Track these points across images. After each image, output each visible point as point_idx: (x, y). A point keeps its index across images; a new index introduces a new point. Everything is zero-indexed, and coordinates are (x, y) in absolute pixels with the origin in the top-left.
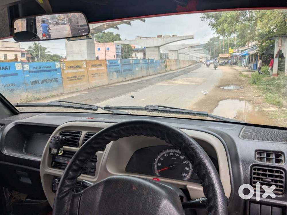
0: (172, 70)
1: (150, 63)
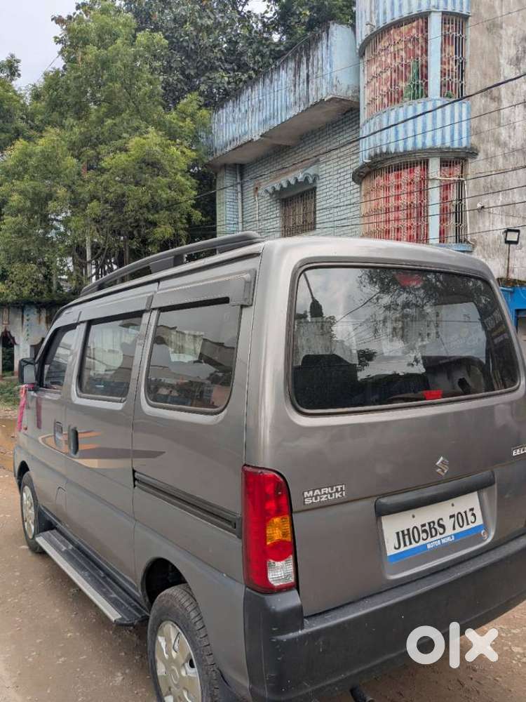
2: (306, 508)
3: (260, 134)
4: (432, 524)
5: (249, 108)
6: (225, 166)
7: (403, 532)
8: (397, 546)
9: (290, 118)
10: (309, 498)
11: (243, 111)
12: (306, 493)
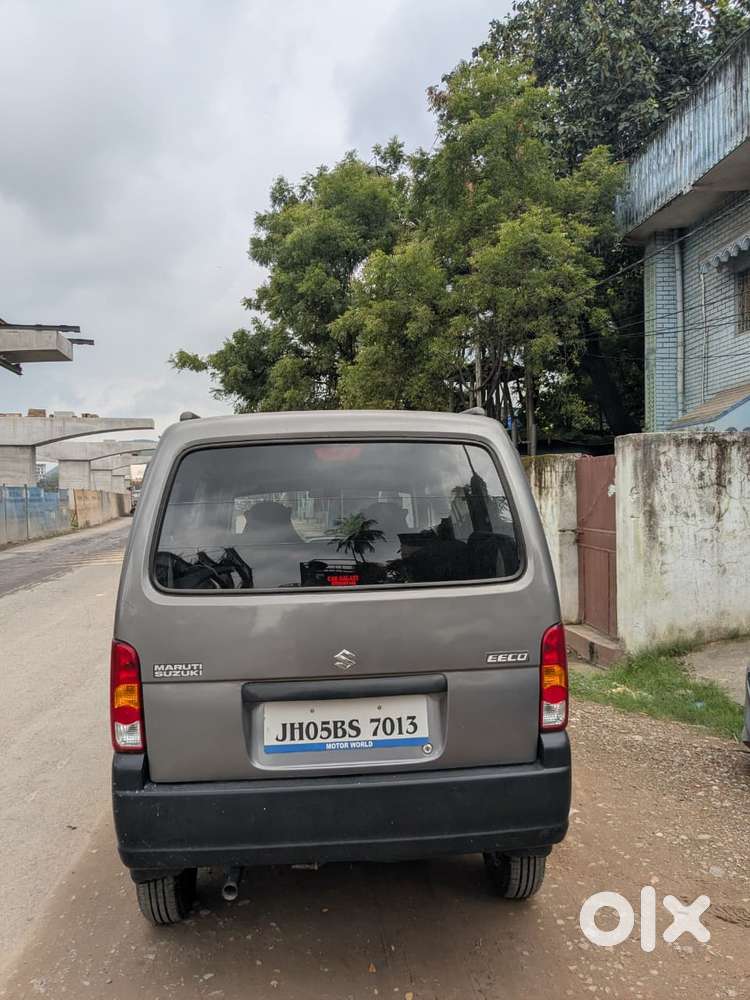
0: (92, 524)
1: (31, 501)
2: (155, 680)
3: (692, 183)
4: (339, 725)
5: (677, 146)
6: (655, 236)
7: (292, 725)
8: (280, 738)
9: (731, 153)
10: (160, 672)
11: (670, 152)
12: (156, 667)
